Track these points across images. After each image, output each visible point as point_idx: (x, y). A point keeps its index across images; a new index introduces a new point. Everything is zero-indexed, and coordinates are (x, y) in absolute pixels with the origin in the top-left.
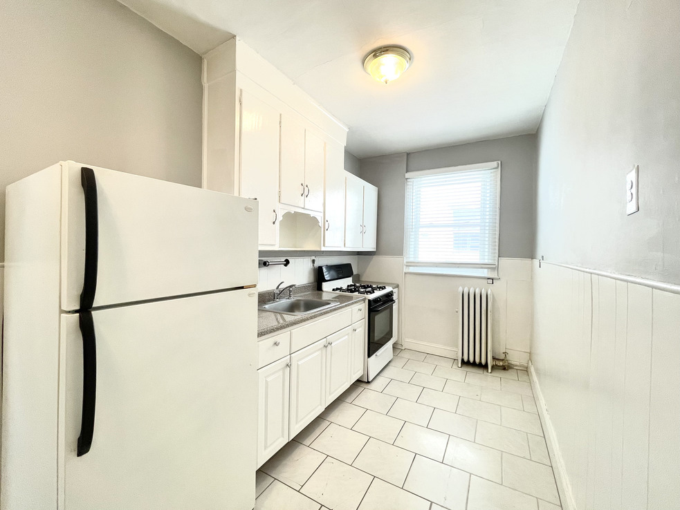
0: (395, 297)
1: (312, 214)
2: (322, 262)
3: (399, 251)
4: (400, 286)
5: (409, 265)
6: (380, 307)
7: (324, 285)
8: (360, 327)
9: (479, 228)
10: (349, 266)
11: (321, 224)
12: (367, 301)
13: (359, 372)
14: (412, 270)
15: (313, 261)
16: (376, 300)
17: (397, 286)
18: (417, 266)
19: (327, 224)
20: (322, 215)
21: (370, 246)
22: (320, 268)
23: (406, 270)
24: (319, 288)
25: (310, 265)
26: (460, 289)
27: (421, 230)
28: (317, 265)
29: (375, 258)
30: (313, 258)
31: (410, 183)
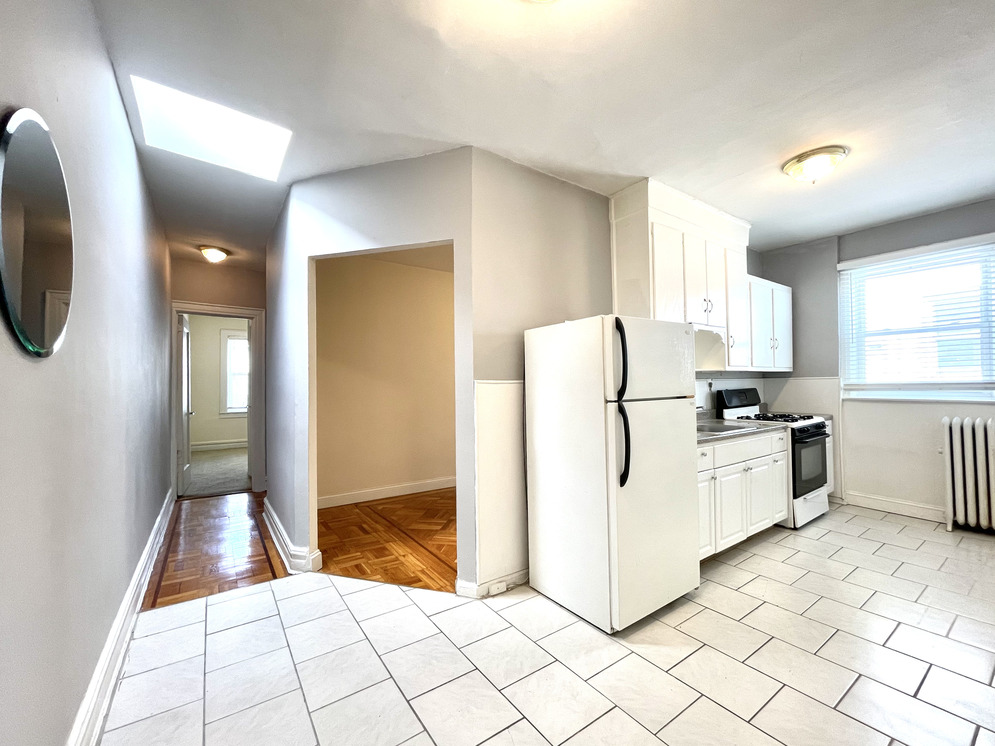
0: (828, 430)
1: (715, 330)
2: (721, 385)
3: (832, 371)
4: (834, 417)
5: (849, 388)
6: (808, 439)
7: (726, 411)
8: (782, 460)
9: (978, 330)
10: (754, 391)
11: (724, 341)
12: (789, 431)
13: (783, 513)
14: (854, 395)
15: (710, 385)
16: (802, 430)
17: (831, 418)
18: (863, 390)
19: (731, 340)
20: (725, 330)
21: (784, 364)
22: (719, 393)
23: (843, 395)
24: (720, 416)
25: (706, 389)
26: (946, 420)
27: (867, 339)
28: (715, 388)
29: (792, 381)
30: (710, 381)
31: (845, 276)
